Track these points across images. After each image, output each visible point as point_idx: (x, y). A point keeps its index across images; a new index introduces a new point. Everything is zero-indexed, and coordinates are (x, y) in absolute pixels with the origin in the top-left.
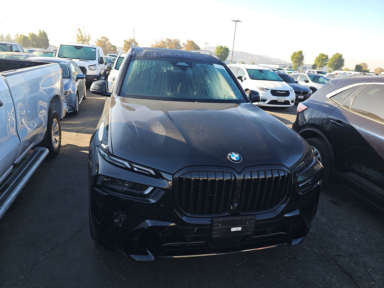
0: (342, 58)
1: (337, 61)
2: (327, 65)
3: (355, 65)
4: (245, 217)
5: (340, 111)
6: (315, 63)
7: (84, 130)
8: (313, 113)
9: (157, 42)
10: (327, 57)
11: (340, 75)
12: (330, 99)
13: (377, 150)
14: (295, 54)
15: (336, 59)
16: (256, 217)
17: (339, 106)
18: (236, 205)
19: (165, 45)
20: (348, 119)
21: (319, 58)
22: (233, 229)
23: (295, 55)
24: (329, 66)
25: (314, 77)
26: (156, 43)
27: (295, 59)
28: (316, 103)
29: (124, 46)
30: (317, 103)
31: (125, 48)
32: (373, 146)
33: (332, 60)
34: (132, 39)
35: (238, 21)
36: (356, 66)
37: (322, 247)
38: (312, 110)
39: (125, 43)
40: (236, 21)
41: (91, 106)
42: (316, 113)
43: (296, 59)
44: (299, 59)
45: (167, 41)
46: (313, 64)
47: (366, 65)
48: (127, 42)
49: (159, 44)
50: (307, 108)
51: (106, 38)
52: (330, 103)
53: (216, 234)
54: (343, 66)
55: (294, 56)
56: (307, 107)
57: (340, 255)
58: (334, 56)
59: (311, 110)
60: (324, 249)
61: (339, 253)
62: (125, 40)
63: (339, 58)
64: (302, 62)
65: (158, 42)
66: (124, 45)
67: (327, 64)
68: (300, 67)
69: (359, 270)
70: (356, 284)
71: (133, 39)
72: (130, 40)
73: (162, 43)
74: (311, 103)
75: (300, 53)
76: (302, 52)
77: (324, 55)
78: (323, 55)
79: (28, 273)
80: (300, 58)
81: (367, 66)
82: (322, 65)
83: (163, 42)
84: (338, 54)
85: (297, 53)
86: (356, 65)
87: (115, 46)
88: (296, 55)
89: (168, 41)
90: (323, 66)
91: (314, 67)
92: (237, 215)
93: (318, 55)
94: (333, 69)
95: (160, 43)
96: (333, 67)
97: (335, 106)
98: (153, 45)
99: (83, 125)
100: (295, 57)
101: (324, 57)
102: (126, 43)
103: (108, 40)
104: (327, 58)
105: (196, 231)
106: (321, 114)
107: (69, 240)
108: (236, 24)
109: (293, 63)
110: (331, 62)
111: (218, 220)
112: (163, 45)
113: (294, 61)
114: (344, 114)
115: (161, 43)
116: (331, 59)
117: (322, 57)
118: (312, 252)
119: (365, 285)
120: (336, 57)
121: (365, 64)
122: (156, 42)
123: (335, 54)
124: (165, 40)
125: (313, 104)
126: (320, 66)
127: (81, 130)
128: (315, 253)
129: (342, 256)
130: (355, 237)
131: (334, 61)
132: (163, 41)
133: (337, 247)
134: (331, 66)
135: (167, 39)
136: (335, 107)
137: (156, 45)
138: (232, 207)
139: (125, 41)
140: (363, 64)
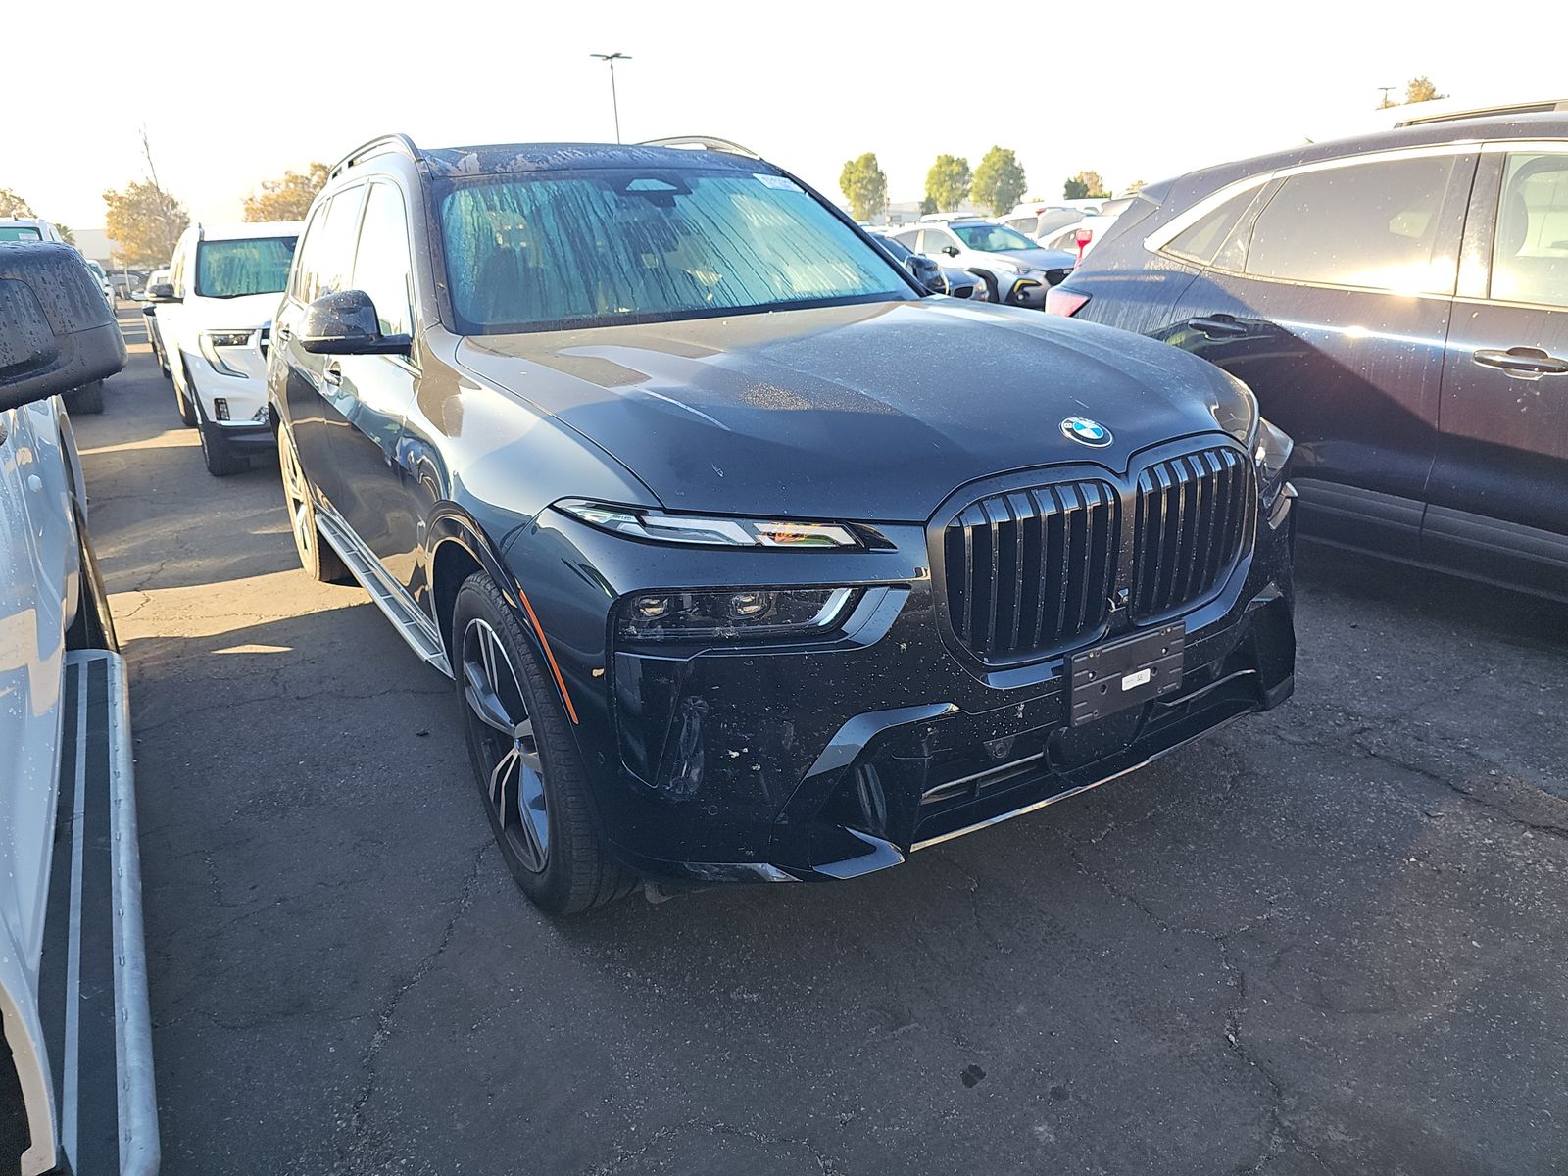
0: (1017, 164)
1: (1001, 175)
2: (971, 197)
3: (1064, 185)
4: (1158, 631)
5: (1210, 283)
6: (930, 194)
7: (161, 574)
8: (1117, 312)
9: (269, 185)
10: (964, 164)
11: (1051, 213)
12: (1161, 253)
13: (1371, 378)
14: (850, 168)
15: (995, 168)
16: (1184, 623)
17: (1202, 268)
18: (1124, 594)
19: (311, 190)
20: (1248, 302)
21: (939, 173)
22: (1130, 682)
23: (851, 173)
24: (978, 198)
25: (971, 231)
26: (265, 188)
27: (856, 188)
28: (1112, 279)
29: (107, 219)
30: (1118, 275)
31: (117, 229)
32: (1356, 370)
33: (984, 173)
34: (142, 183)
35: (617, 55)
36: (1066, 187)
37: (1303, 724)
38: (1107, 307)
39: (109, 209)
40: (611, 58)
41: (115, 481)
42: (1126, 309)
43: (860, 185)
44: (870, 187)
45: (312, 175)
46: (924, 200)
47: (1097, 177)
48: (120, 199)
49: (278, 191)
50: (1087, 301)
51: (8, 194)
52: (1168, 265)
53: (1085, 711)
54: (1023, 193)
55: (848, 176)
56: (1085, 299)
57: (1364, 730)
58: (987, 159)
59: (1104, 307)
60: (1310, 727)
61: (1357, 726)
62: (112, 194)
63: (1005, 162)
64: (882, 196)
65: (273, 183)
66: (109, 215)
67: (969, 191)
68: (879, 215)
69: (1437, 751)
70: (1454, 789)
71: (151, 183)
72: (132, 191)
73: (292, 186)
74: (1096, 282)
75: (870, 161)
76: (875, 159)
77: (953, 161)
78: (950, 161)
79: (362, 1100)
80: (871, 181)
81: (1100, 183)
82: (954, 200)
83: (295, 180)
84: (998, 150)
85: (858, 162)
86: (1065, 181)
87: (65, 228)
88: (857, 173)
89: (319, 173)
90: (957, 202)
91: (929, 207)
92: (1131, 629)
93: (932, 163)
94: (994, 208)
95: (283, 187)
96: (991, 201)
97: (1188, 270)
98: (251, 199)
99: (145, 555)
100: (853, 178)
101: (956, 169)
102: (118, 203)
103: (22, 201)
104: (967, 169)
105: (1021, 716)
106: (1146, 309)
107: (441, 951)
108: (612, 67)
109: (853, 204)
110: (982, 184)
111: (1085, 658)
112: (299, 195)
113: (852, 194)
114: (1230, 291)
115: (287, 186)
116: (981, 173)
117: (946, 169)
118: (1282, 743)
119: (1477, 782)
120: (994, 163)
121: (1092, 175)
122: (263, 185)
123: (989, 152)
124: (306, 172)
125: (1105, 282)
126: (949, 204)
127: (150, 579)
128: (1294, 744)
129: (1369, 729)
130: (1372, 673)
131: (990, 178)
132: (297, 178)
133: (1342, 711)
134: (984, 196)
135: (315, 166)
136: (1190, 275)
137: (266, 197)
138: (1113, 604)
139: (107, 198)
140: (1087, 174)
